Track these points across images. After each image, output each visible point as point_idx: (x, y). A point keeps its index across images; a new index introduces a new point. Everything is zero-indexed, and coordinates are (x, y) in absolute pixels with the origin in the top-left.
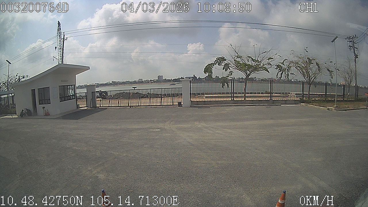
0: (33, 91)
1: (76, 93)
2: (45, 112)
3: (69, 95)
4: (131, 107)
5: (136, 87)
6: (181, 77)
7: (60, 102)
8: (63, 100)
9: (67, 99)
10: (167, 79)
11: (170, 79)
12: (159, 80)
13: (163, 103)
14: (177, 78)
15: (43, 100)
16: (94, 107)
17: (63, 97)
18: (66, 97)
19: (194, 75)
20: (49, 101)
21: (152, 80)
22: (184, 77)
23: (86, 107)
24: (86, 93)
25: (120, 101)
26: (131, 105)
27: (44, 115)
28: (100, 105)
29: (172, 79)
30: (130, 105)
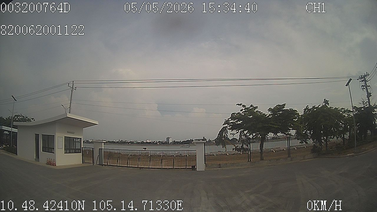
0: (37, 136)
1: (82, 148)
2: (47, 161)
3: (75, 148)
4: (140, 169)
5: (146, 148)
6: (191, 140)
7: (65, 153)
8: (67, 152)
9: (72, 152)
10: (176, 141)
11: (179, 141)
12: (168, 142)
13: (175, 167)
14: (186, 140)
15: (47, 147)
16: (101, 165)
17: (68, 149)
18: (72, 149)
19: (203, 137)
20: (52, 150)
21: (161, 142)
22: (193, 140)
23: (91, 163)
24: (93, 148)
25: (129, 161)
26: (141, 167)
27: (46, 163)
28: (108, 164)
29: (181, 141)
30: (139, 166)
